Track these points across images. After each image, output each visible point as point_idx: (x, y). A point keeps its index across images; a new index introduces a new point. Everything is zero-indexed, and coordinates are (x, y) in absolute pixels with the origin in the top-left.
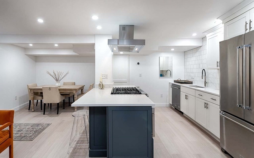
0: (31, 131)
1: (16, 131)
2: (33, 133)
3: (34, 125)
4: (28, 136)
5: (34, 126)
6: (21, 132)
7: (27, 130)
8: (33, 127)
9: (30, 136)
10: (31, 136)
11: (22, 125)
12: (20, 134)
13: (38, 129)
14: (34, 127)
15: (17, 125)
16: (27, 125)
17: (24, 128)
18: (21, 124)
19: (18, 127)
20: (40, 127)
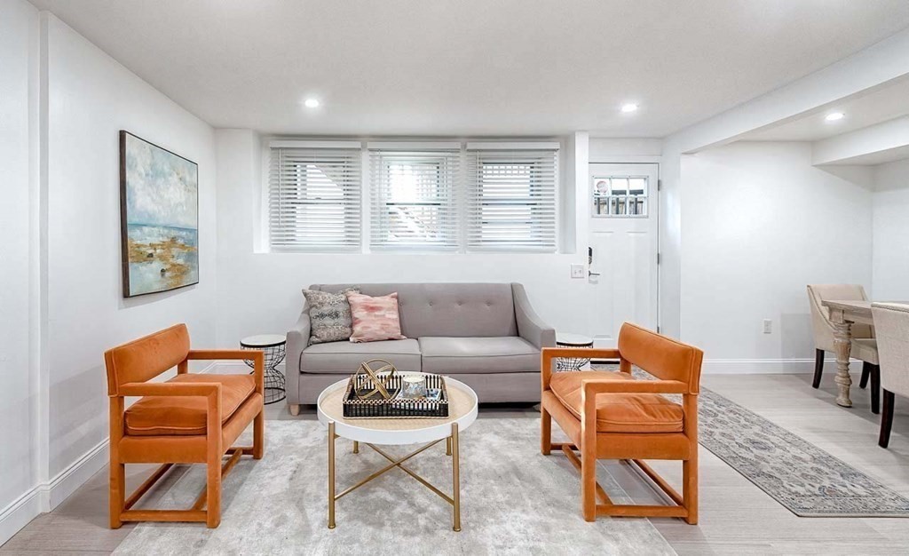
0: (804, 476)
1: (743, 437)
2: (812, 489)
3: (831, 464)
4: (788, 487)
5: (829, 467)
6: (763, 452)
7: (791, 461)
8: (822, 468)
9: (793, 490)
10: (797, 494)
11: (774, 430)
12: (756, 456)
13: (844, 490)
14: (825, 469)
15: (755, 419)
16: (796, 442)
17: (779, 447)
18: (772, 425)
19: (757, 429)
20: (861, 491)
